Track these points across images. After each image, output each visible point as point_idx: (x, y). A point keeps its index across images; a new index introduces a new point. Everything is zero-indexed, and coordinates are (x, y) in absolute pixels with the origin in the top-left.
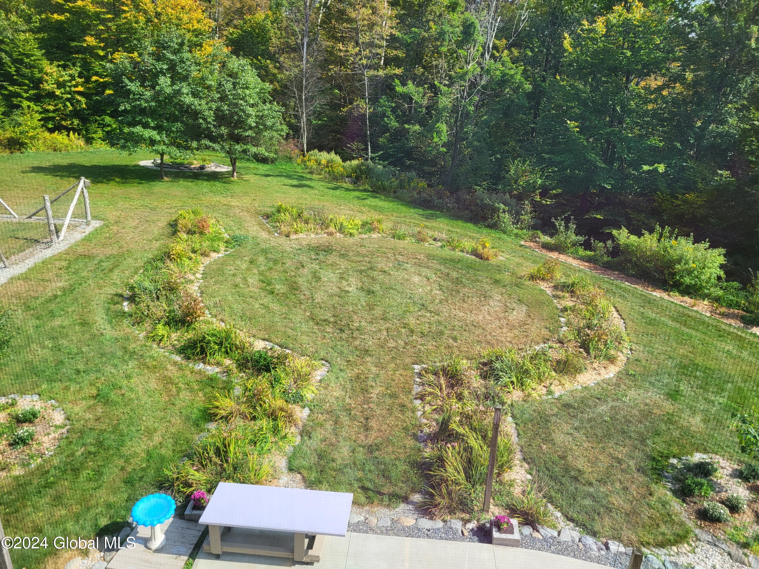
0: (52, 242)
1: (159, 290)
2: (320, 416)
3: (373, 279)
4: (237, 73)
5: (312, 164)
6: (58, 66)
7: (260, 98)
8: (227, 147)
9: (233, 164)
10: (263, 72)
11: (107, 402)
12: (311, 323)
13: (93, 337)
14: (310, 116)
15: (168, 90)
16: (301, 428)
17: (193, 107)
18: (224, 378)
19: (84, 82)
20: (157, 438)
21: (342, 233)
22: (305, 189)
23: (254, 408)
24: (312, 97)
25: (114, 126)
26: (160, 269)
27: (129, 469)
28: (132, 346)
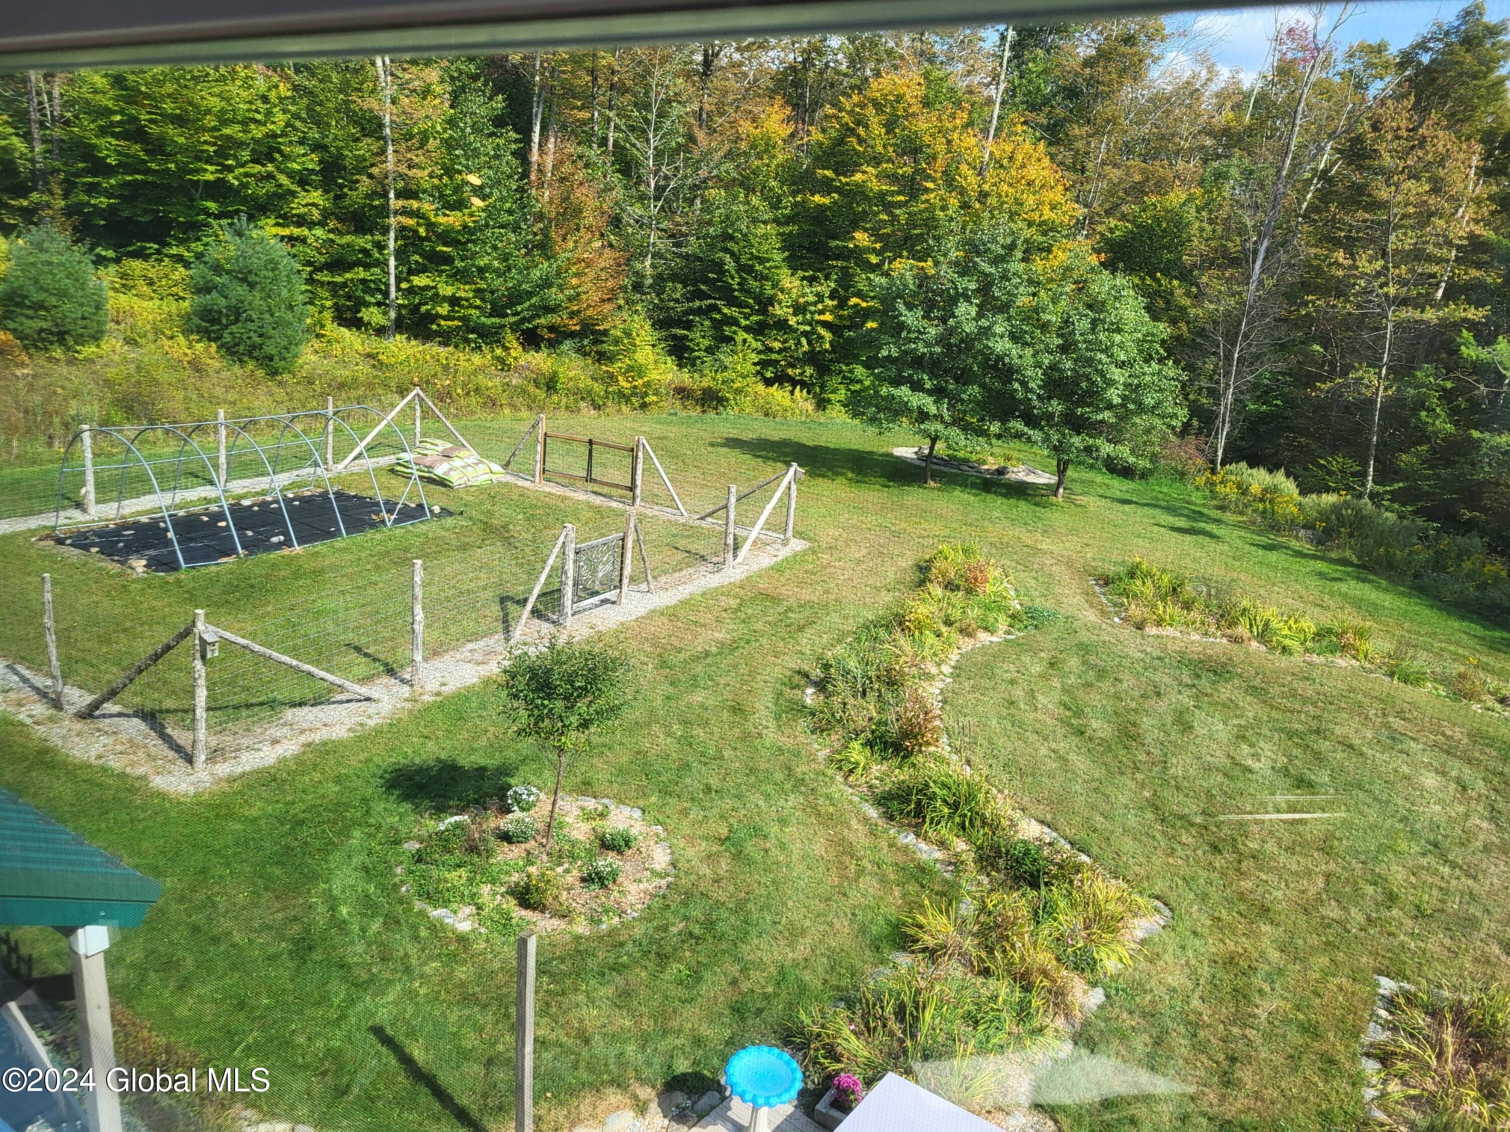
0: (724, 563)
1: (870, 678)
2: (1125, 1015)
3: (1318, 756)
4: (1103, 303)
5: (1228, 491)
6: (803, 278)
7: (1141, 351)
8: (1055, 437)
9: (1061, 472)
10: (1161, 303)
11: (738, 856)
12: (1149, 815)
13: (745, 736)
14: (1242, 392)
15: (969, 328)
16: (1078, 1026)
17: (1007, 360)
18: (947, 876)
19: (836, 307)
20: (803, 948)
21: (1265, 643)
22: (1200, 538)
23: (990, 951)
24: (1257, 357)
25: (867, 383)
26: (882, 642)
27: (745, 986)
28: (800, 769)
